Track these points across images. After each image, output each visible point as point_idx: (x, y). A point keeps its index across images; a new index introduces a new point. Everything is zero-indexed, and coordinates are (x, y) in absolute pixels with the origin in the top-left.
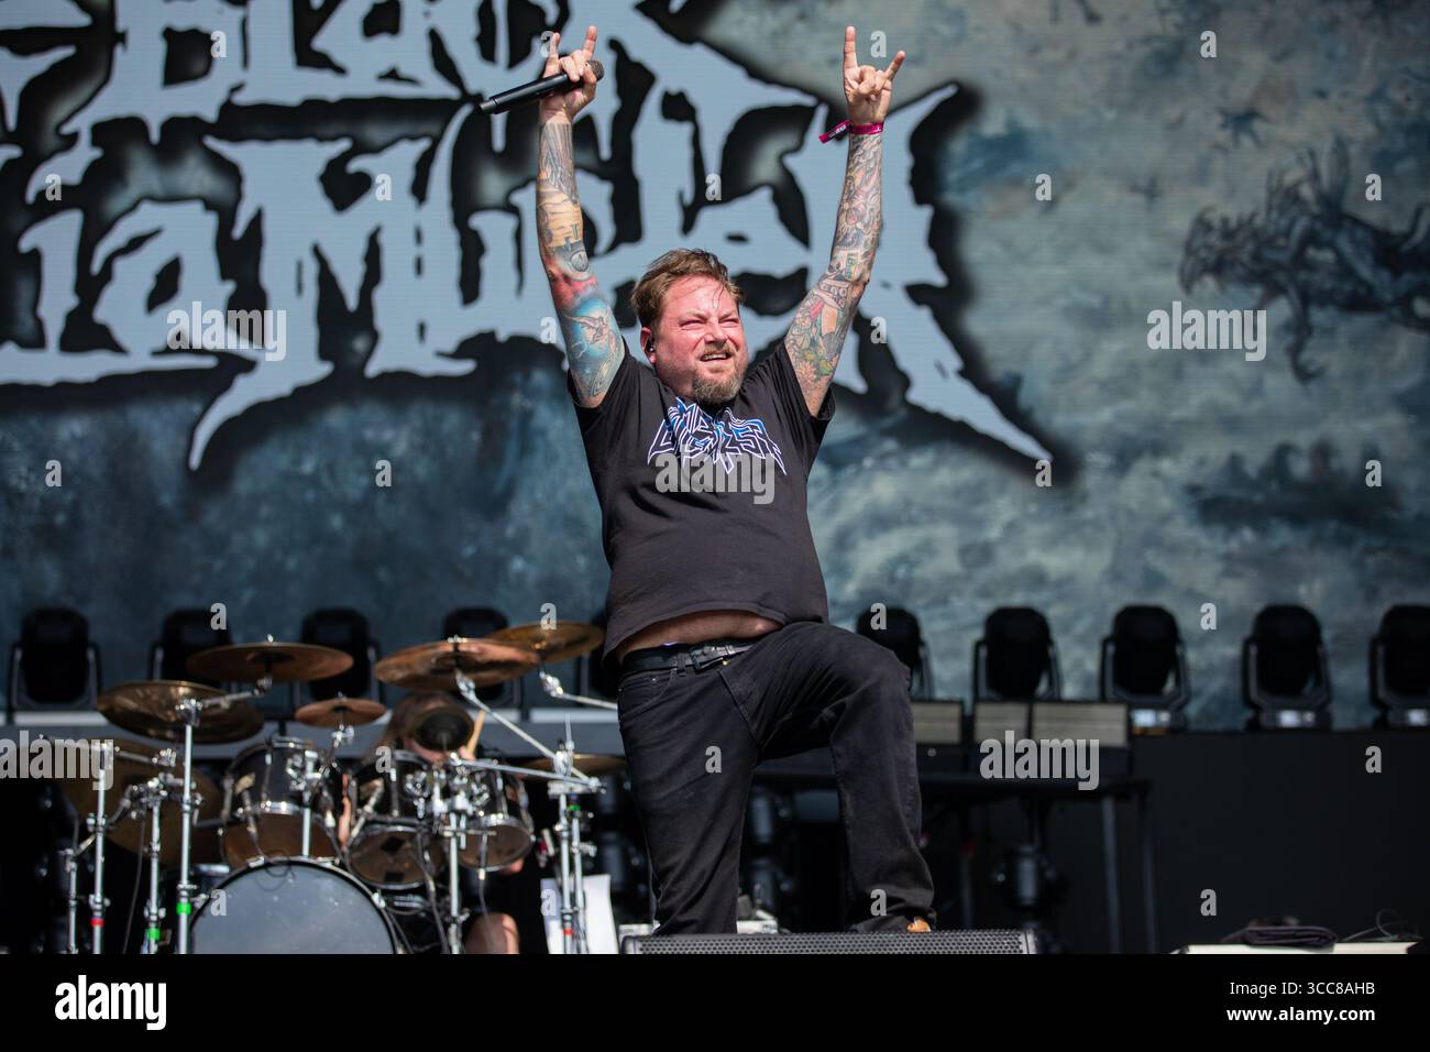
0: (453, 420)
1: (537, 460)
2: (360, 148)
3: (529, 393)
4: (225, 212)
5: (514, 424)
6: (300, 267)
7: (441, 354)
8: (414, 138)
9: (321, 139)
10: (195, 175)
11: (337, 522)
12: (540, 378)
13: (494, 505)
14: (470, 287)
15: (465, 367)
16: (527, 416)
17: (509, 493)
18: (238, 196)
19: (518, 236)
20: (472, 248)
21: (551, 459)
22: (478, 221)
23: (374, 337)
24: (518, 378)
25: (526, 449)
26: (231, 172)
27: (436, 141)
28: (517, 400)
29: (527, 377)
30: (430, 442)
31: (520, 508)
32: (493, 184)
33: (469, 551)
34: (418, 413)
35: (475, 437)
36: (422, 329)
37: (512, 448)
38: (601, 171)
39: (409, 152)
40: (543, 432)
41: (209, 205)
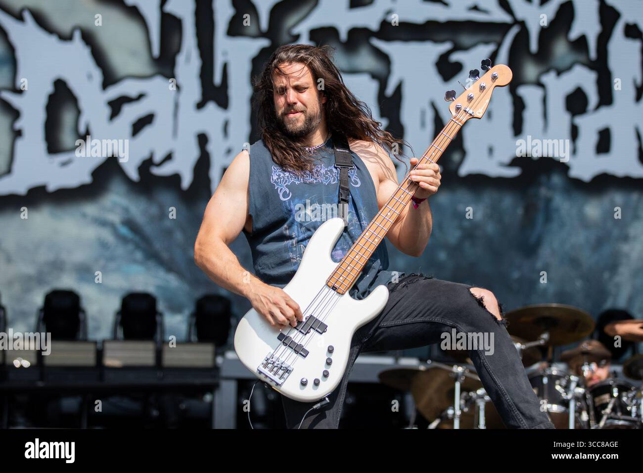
0: (508, 201)
1: (554, 226)
2: (457, 48)
3: (550, 187)
4: (382, 80)
5: (541, 205)
6: (423, 114)
7: (502, 165)
8: (487, 43)
9: (436, 41)
10: (365, 60)
11: (442, 256)
12: (556, 179)
13: (530, 250)
14: (518, 128)
15: (514, 172)
16: (549, 201)
17: (538, 244)
18: (389, 72)
19: (545, 101)
20: (519, 106)
21: (562, 225)
22: (523, 91)
23: (464, 153)
24: (543, 179)
25: (548, 219)
26: (384, 58)
27: (499, 45)
28: (543, 192)
29: (549, 178)
30: (495, 213)
31: (545, 252)
32: (531, 71)
33: (516, 275)
34: (488, 197)
35: (520, 211)
36: (491, 151)
37: (540, 218)
38: (591, 65)
39: (483, 51)
40: (557, 210)
41: (374, 76)
